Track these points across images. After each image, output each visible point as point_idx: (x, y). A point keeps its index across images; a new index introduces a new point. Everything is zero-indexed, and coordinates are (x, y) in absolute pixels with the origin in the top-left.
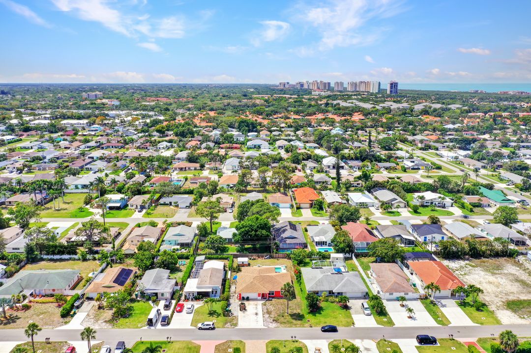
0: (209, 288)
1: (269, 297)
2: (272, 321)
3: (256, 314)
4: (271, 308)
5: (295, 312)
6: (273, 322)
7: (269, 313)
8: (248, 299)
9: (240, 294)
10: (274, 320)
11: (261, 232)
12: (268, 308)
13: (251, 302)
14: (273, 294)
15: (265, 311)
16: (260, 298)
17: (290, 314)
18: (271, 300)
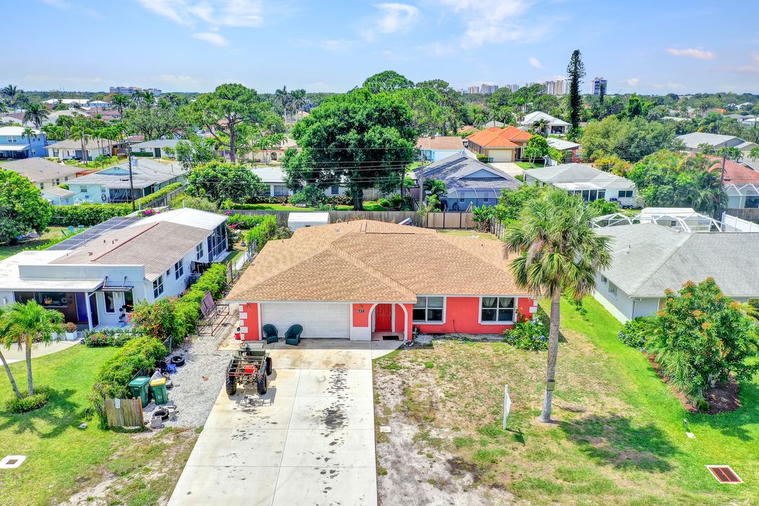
0: (88, 273)
1: (418, 331)
2: (440, 469)
3: (333, 419)
4: (431, 386)
5: (591, 408)
6: (458, 482)
7: (416, 412)
8: (294, 337)
9: (251, 308)
10: (456, 466)
11: (381, 133)
12: (412, 382)
13: (309, 354)
14: (436, 315)
15: (394, 401)
16: (365, 332)
17: (565, 427)
18: (430, 346)
